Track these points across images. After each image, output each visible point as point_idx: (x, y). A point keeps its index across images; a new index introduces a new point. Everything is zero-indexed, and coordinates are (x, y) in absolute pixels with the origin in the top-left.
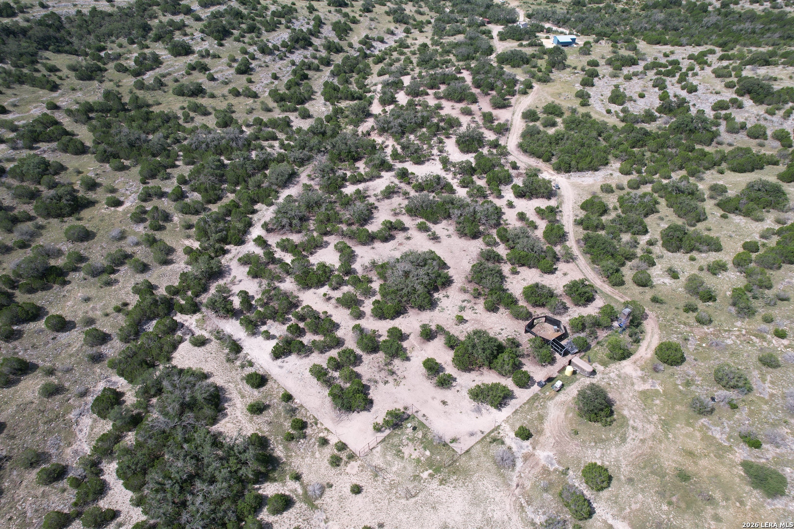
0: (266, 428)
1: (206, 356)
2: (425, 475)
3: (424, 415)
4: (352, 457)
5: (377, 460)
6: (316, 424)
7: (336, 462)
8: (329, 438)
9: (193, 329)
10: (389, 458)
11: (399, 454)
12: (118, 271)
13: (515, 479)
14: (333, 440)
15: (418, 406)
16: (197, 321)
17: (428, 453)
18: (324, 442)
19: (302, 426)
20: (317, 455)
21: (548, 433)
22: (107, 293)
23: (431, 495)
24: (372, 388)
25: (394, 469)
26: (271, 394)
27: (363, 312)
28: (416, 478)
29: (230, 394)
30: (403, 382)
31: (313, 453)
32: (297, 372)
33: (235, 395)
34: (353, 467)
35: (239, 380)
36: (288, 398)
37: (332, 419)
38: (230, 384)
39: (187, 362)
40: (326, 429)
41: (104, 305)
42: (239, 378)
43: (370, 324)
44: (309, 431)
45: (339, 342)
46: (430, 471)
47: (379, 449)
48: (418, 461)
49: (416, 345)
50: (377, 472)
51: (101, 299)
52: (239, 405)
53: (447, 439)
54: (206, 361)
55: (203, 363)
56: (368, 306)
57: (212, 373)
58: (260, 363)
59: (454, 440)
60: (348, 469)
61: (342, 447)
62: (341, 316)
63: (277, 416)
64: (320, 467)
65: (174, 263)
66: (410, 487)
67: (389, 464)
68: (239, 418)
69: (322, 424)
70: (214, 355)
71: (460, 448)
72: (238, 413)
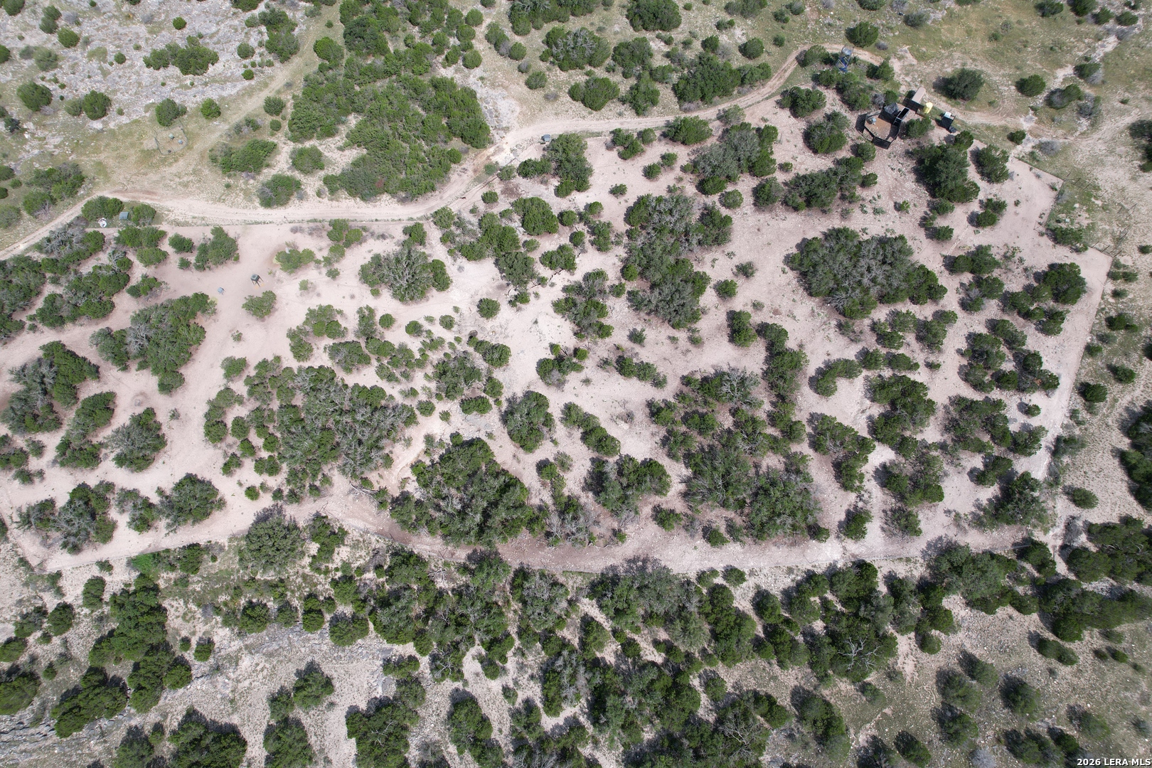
0: (1135, 356)
1: (1094, 475)
2: (1099, 203)
3: (1041, 217)
4: (1116, 264)
5: (1108, 242)
6: (1103, 309)
7: (1129, 277)
8: (1109, 292)
9: (1062, 526)
10: (1100, 234)
11: (1091, 227)
12: (1051, 731)
13: (1061, 141)
14: (1110, 287)
15: (1034, 224)
16: (1046, 531)
17: (1077, 205)
18: (1117, 294)
19: (1112, 323)
20: (1131, 296)
21: (1003, 123)
22: (1104, 706)
23: (1113, 194)
24: (1035, 270)
25: (1107, 227)
26: (1094, 371)
27: (933, 315)
28: (1104, 208)
29: (1121, 415)
30: (1011, 245)
31: (1132, 300)
32: (1055, 355)
33: (1119, 410)
34: (1125, 260)
35: (1099, 417)
36: (1090, 350)
37: (1090, 296)
38: (1110, 423)
39: (1118, 493)
40: (1102, 298)
41: (1126, 689)
42: (1095, 420)
43: (951, 302)
44: (1113, 314)
45: (994, 325)
46: (1093, 199)
47: (1097, 246)
48: (1088, 211)
49: (954, 246)
50: (1119, 240)
51: (1122, 705)
52: (1128, 398)
53: (1054, 194)
54: (1101, 470)
55: (1106, 471)
56: (925, 312)
57: (1112, 451)
58: (1066, 403)
59: (1053, 188)
60: (1130, 263)
61: (1112, 276)
62: (955, 339)
63: (1114, 353)
64: (1140, 289)
65: (964, 653)
66: (1116, 211)
67: (1105, 233)
68: (1142, 388)
69: (1100, 304)
70: (1086, 468)
71: (1059, 183)
72: (1138, 392)
